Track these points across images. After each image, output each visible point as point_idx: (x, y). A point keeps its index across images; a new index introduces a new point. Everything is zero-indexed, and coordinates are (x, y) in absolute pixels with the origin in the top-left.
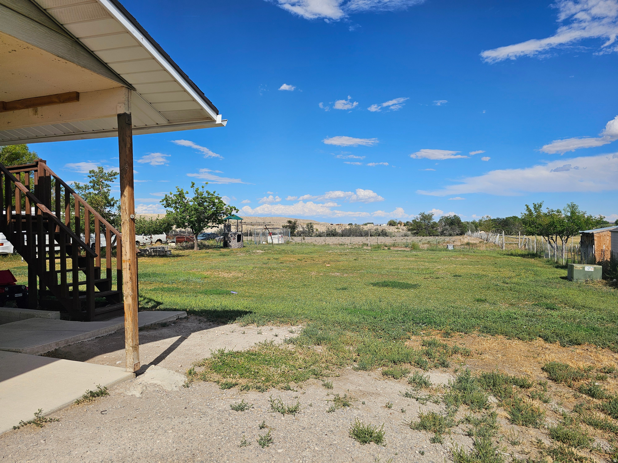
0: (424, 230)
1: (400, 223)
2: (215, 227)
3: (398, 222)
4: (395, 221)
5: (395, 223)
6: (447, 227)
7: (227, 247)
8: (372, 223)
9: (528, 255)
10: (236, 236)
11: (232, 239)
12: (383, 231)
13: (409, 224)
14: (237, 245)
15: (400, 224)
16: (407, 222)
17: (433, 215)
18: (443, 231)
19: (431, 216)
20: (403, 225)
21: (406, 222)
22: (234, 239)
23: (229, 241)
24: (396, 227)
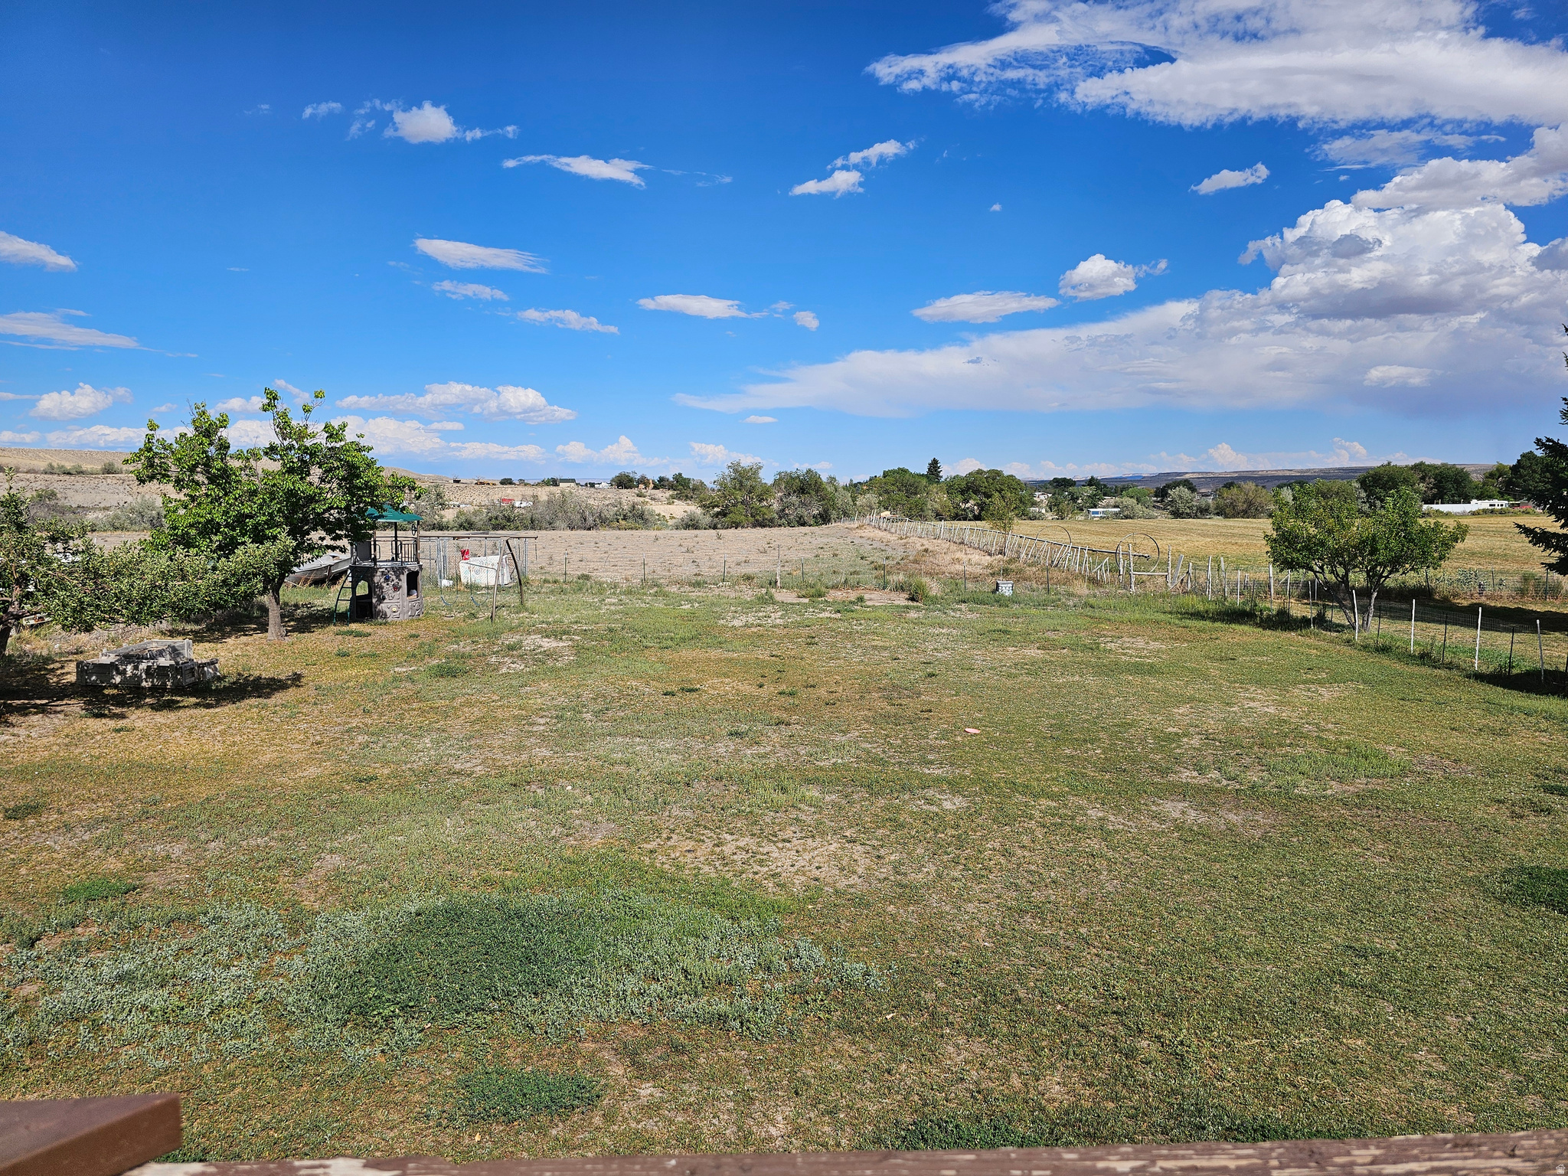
0: (739, 505)
1: (644, 481)
2: (333, 548)
3: (638, 477)
4: (631, 475)
5: (631, 480)
6: (794, 498)
7: (372, 617)
8: (573, 481)
9: (1219, 613)
10: (404, 578)
11: (387, 588)
12: (634, 507)
13: (666, 483)
14: (405, 609)
15: (645, 484)
16: (661, 480)
17: (760, 468)
18: (783, 510)
19: (756, 473)
20: (652, 486)
21: (656, 479)
22: (396, 588)
23: (379, 597)
24: (636, 490)
